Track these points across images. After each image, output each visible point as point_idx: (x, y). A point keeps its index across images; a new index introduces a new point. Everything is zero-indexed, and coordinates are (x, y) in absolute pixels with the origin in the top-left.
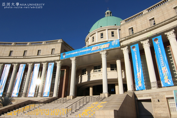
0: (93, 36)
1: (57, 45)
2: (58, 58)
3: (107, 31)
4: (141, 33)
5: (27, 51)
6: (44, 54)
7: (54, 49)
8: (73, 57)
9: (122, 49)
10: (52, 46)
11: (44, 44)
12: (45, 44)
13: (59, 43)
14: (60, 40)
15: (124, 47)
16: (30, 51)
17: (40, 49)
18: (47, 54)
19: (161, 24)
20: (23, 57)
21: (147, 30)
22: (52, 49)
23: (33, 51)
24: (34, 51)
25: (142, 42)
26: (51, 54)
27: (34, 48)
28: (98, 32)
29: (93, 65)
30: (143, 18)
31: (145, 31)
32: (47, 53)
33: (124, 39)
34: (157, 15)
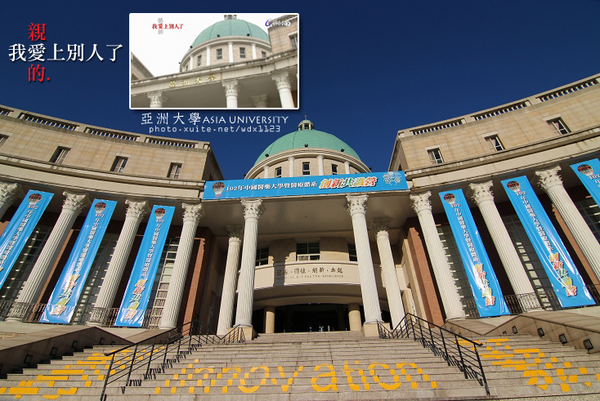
0: (278, 166)
1: (190, 155)
2: (193, 194)
3: (320, 159)
4: (470, 164)
5: (68, 149)
6: (137, 174)
7: (180, 166)
8: (252, 199)
9: (412, 197)
10: (174, 155)
11: (143, 144)
12: (148, 145)
13: (199, 150)
14: (203, 143)
15: (418, 191)
16: (82, 152)
17: (122, 155)
18: (149, 175)
19: (524, 150)
20: (49, 167)
21: (488, 158)
22: (172, 165)
23: (96, 153)
24: (97, 156)
25: (472, 186)
26: (165, 176)
27: (102, 148)
28: (296, 158)
29: (293, 239)
30: (464, 132)
31: (482, 159)
32: (152, 171)
33: (420, 171)
34: (506, 130)
